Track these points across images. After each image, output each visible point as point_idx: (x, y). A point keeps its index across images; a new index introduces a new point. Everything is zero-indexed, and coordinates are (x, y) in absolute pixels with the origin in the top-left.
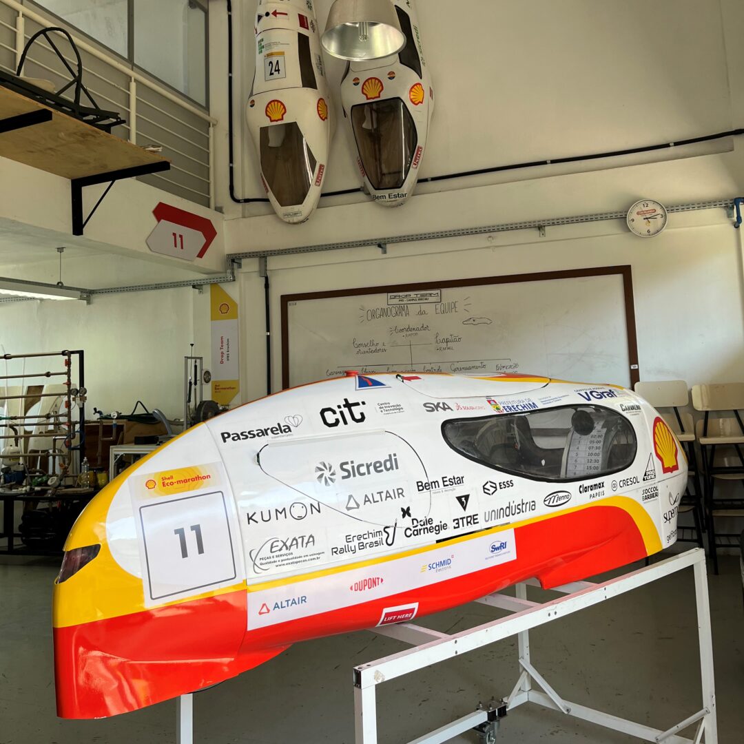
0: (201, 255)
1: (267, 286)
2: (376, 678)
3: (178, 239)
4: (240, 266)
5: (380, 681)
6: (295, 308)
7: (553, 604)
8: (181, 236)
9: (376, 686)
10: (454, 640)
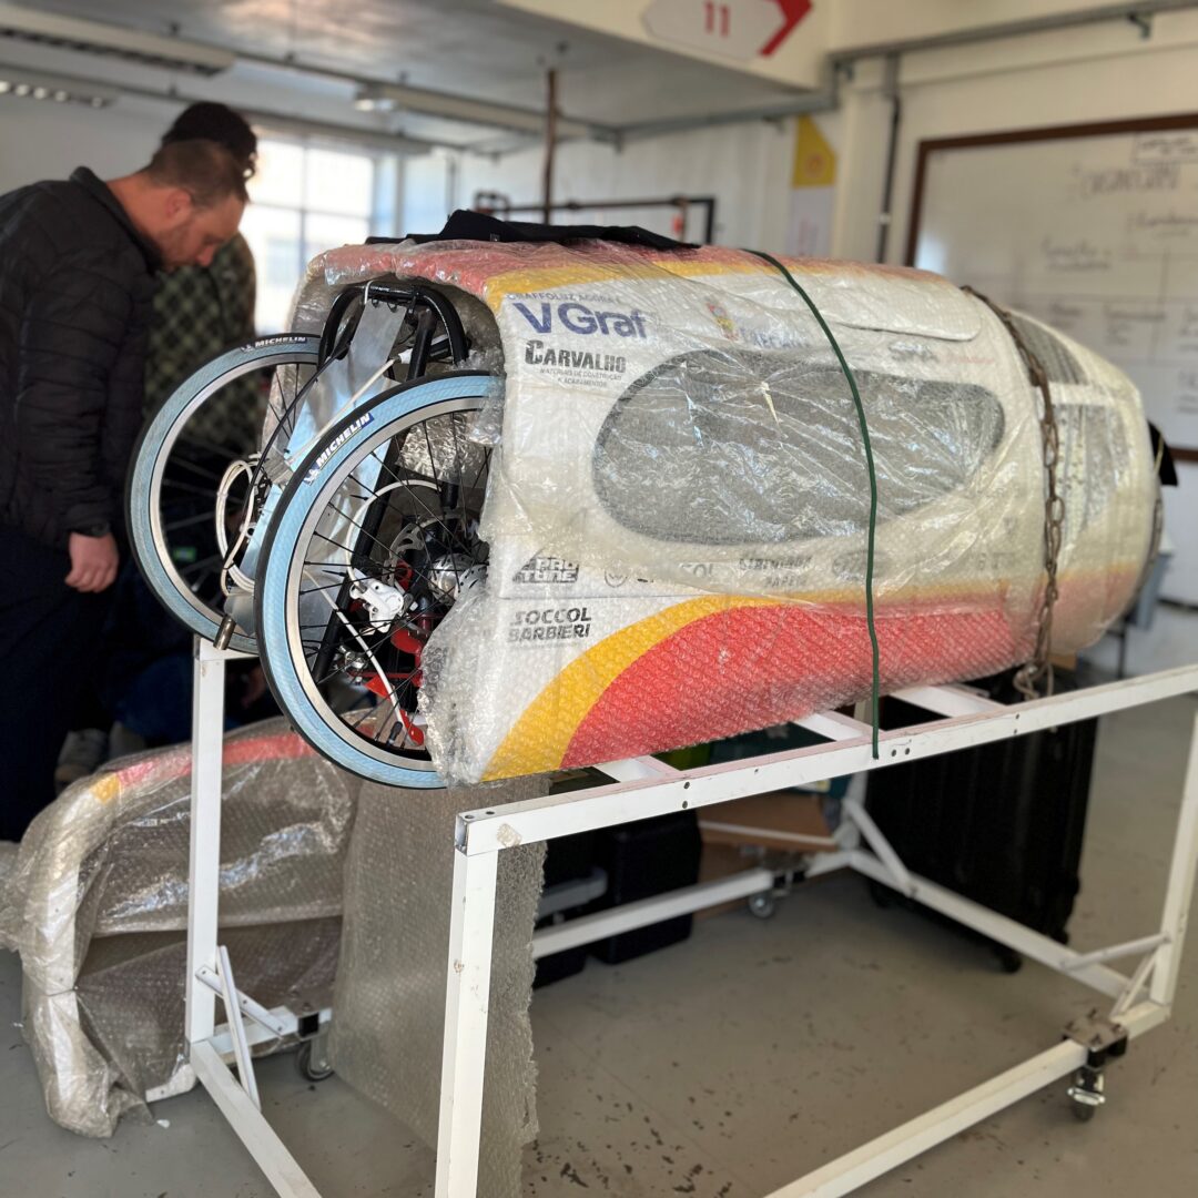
0: (769, 49)
1: (896, 120)
2: (500, 837)
3: (718, 17)
4: (850, 75)
5: (509, 845)
6: (943, 168)
7: (906, 734)
8: (725, 11)
9: (501, 851)
10: (684, 782)
